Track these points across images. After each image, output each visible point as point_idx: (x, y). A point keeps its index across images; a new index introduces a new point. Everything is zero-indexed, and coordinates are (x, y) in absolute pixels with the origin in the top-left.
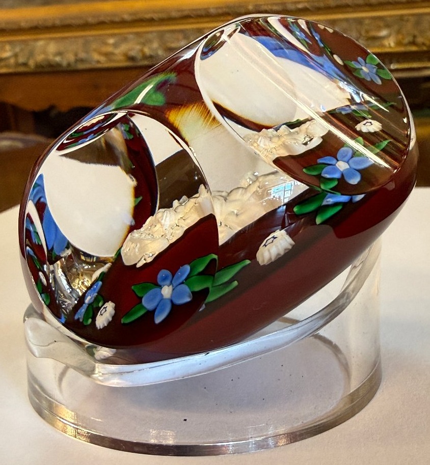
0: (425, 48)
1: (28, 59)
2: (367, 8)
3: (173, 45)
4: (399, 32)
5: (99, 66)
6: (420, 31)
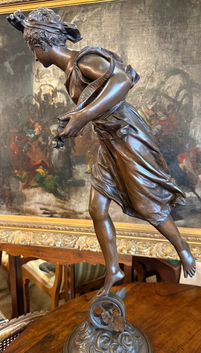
3: (67, 243)
5: (39, 245)
6: (158, 252)
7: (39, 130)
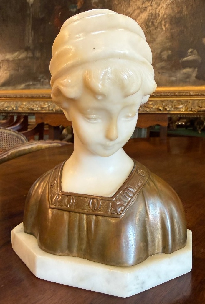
0: (195, 113)
1: (53, 108)
2: (175, 97)
4: (186, 106)
6: (194, 107)
7: (81, 4)
